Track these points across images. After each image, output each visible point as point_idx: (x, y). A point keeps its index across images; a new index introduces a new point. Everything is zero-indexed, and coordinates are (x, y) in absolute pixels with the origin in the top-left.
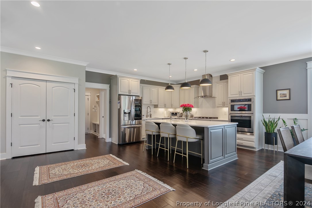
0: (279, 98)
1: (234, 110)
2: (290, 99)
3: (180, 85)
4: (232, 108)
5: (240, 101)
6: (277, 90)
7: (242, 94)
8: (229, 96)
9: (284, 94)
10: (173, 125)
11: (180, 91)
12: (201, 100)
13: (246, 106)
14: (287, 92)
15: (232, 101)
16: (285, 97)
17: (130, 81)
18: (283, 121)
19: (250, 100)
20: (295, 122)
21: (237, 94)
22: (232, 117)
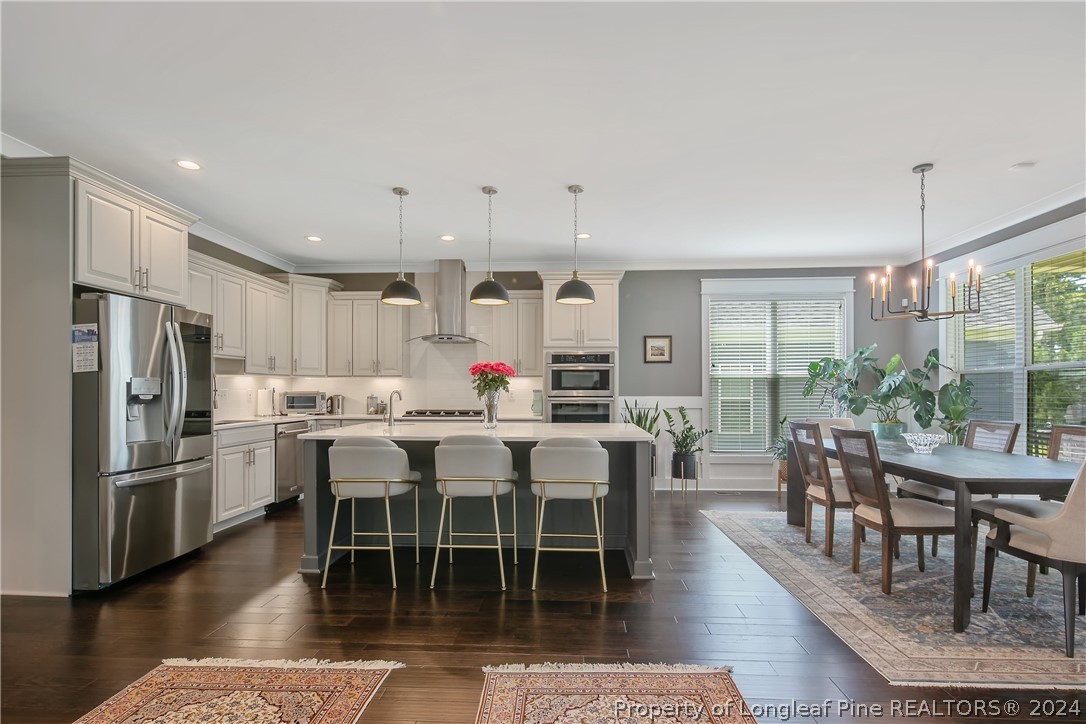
0: (650, 358)
1: (563, 386)
2: (670, 362)
3: (328, 282)
4: (557, 381)
5: (578, 359)
6: (645, 338)
7: (586, 342)
8: (547, 342)
9: (658, 349)
10: (506, 444)
11: (331, 307)
12: (420, 348)
13: (596, 377)
14: (663, 343)
15: (557, 359)
16: (662, 354)
17: (144, 218)
18: (667, 414)
19: (605, 358)
20: (684, 417)
21: (571, 340)
22: (555, 407)
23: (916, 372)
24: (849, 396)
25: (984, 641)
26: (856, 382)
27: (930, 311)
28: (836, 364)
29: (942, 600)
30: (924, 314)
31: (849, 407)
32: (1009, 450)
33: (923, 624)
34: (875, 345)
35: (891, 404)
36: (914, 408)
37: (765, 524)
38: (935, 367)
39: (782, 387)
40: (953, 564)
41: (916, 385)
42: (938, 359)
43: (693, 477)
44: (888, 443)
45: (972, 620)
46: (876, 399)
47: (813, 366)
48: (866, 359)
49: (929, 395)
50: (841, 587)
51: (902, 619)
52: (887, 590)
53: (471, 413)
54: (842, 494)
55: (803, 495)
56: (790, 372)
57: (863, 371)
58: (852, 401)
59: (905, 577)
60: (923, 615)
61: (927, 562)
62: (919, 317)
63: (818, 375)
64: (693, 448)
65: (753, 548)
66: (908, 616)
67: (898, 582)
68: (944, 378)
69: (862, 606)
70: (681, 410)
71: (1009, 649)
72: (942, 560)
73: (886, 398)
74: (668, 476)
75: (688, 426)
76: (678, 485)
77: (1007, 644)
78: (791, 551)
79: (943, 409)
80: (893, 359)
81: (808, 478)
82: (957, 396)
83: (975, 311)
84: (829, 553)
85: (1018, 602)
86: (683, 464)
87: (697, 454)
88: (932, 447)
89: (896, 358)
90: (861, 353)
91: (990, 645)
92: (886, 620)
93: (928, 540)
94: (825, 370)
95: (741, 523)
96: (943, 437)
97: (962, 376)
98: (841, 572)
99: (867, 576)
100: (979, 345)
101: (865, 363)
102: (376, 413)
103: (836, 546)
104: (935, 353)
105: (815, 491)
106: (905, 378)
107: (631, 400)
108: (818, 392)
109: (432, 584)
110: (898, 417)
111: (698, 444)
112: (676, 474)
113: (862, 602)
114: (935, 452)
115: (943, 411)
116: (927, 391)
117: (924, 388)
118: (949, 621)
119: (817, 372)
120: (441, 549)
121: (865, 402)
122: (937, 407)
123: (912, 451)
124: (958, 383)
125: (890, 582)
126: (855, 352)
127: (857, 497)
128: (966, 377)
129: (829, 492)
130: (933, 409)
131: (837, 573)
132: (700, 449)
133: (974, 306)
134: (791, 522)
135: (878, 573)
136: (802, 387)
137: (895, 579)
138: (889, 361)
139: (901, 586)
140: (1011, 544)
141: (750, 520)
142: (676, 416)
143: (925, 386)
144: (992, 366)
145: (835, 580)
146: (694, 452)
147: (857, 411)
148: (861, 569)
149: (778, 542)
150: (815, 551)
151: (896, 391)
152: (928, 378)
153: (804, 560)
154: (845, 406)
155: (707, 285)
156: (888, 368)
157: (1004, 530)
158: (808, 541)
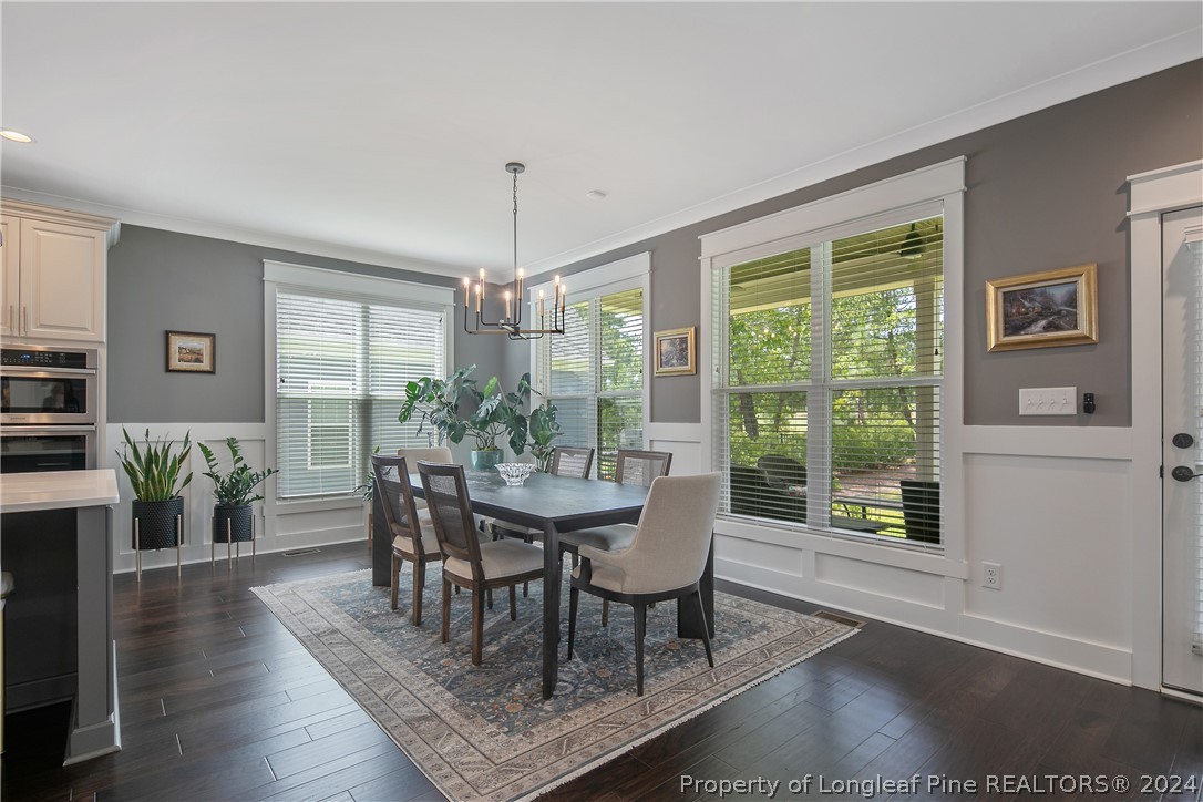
0: (175, 364)
2: (212, 372)
6: (167, 334)
7: (32, 329)
9: (192, 352)
14: (203, 344)
16: (198, 361)
18: (204, 449)
19: (77, 359)
20: (235, 452)
23: (511, 397)
24: (449, 421)
25: (571, 702)
26: (456, 406)
27: (522, 327)
28: (436, 385)
29: (531, 656)
30: (516, 332)
31: (448, 434)
32: (587, 477)
33: (512, 700)
34: (475, 366)
35: (488, 429)
36: (510, 434)
37: (343, 592)
38: (527, 392)
39: (376, 412)
40: (542, 603)
41: (511, 410)
42: (529, 383)
43: (249, 538)
44: (484, 474)
45: (560, 675)
46: (475, 424)
47: (411, 386)
48: (466, 381)
49: (521, 420)
50: (426, 671)
51: (492, 701)
52: (478, 660)
54: (431, 545)
55: (391, 549)
56: (384, 393)
57: (462, 394)
58: (451, 427)
59: (496, 635)
60: (513, 686)
61: (519, 607)
62: (512, 333)
63: (417, 397)
64: (249, 497)
65: (318, 636)
66: (498, 693)
67: (489, 643)
68: (535, 403)
69: (449, 695)
70: (231, 443)
71: (592, 706)
72: (533, 600)
73: (484, 423)
74: (208, 541)
75: (240, 465)
76: (223, 552)
77: (589, 699)
78: (371, 629)
79: (534, 436)
80: (491, 382)
81: (395, 527)
82: (545, 420)
83: (560, 332)
84: (417, 621)
85: (595, 636)
86: (231, 519)
87: (255, 505)
88: (524, 478)
89: (493, 381)
90: (461, 374)
91: (576, 706)
92: (473, 708)
93: (519, 587)
94: (423, 393)
95: (310, 597)
96: (534, 465)
97: (549, 401)
98: (428, 645)
99: (458, 644)
100: (563, 375)
101: (465, 385)
103: (428, 607)
104: (527, 377)
105: (403, 544)
106: (501, 402)
107: (136, 430)
108: (416, 416)
110: (496, 444)
111: (256, 490)
112: (219, 536)
113: (449, 689)
114: (527, 483)
115: (534, 437)
116: (520, 416)
117: (518, 412)
118: (538, 684)
119: (415, 393)
121: (464, 428)
122: (528, 432)
123: (504, 483)
124: (546, 408)
125: (480, 645)
126: (455, 372)
127: (447, 550)
128: (552, 402)
129: (418, 543)
130: (525, 435)
131: (423, 649)
132: (258, 498)
133: (560, 328)
134: (377, 583)
135: (468, 635)
136: (398, 411)
137: (486, 639)
138: (487, 383)
139: (492, 649)
140: (593, 582)
141: (324, 591)
142: (222, 454)
143: (519, 411)
144: (570, 392)
145: (419, 661)
146: (248, 501)
147: (456, 439)
148: (451, 635)
149: (356, 618)
150: (402, 621)
151: (493, 416)
152: (521, 403)
153: (385, 639)
154: (445, 433)
155: (272, 269)
156: (486, 391)
157: (587, 567)
158: (394, 607)
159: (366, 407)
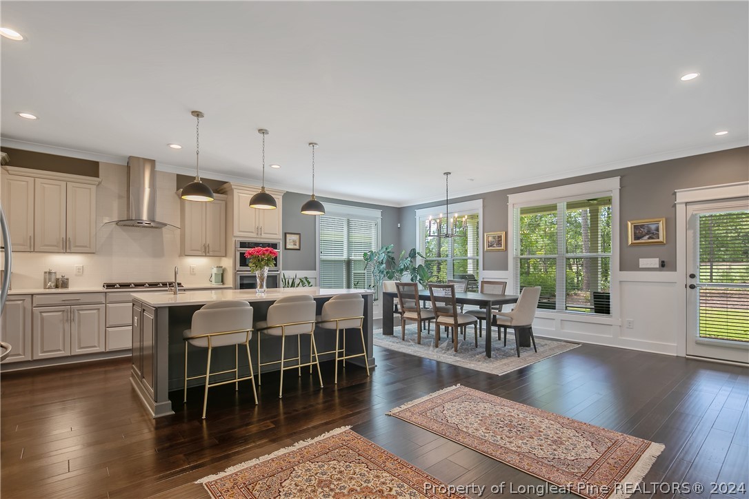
1: (247, 264)
2: (299, 250)
4: (243, 260)
6: (286, 234)
7: (263, 235)
9: (293, 241)
14: (296, 237)
15: (243, 245)
16: (296, 245)
19: (275, 246)
20: (308, 283)
21: (252, 232)
22: (242, 278)
34: (392, 245)
39: (352, 265)
46: (397, 271)
47: (365, 255)
48: (389, 252)
53: (161, 285)
56: (355, 258)
58: (388, 273)
73: (402, 271)
84: (419, 342)
90: (387, 249)
94: (370, 257)
101: (389, 254)
102: (57, 287)
108: (369, 268)
109: (281, 394)
119: (367, 258)
120: (284, 371)
121: (394, 273)
126: (383, 248)
129: (419, 314)
134: (385, 333)
140: (498, 323)
147: (390, 278)
151: (406, 268)
157: (495, 318)
159: (349, 263)
